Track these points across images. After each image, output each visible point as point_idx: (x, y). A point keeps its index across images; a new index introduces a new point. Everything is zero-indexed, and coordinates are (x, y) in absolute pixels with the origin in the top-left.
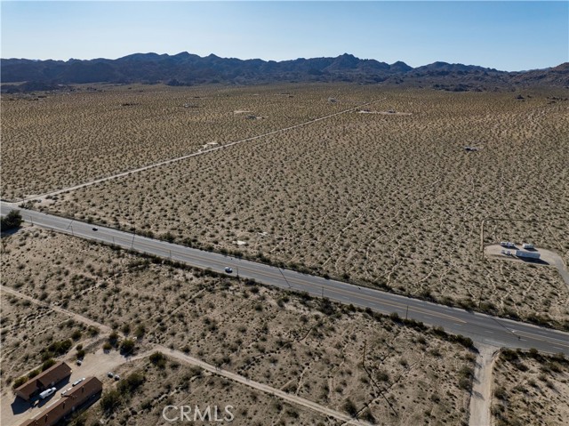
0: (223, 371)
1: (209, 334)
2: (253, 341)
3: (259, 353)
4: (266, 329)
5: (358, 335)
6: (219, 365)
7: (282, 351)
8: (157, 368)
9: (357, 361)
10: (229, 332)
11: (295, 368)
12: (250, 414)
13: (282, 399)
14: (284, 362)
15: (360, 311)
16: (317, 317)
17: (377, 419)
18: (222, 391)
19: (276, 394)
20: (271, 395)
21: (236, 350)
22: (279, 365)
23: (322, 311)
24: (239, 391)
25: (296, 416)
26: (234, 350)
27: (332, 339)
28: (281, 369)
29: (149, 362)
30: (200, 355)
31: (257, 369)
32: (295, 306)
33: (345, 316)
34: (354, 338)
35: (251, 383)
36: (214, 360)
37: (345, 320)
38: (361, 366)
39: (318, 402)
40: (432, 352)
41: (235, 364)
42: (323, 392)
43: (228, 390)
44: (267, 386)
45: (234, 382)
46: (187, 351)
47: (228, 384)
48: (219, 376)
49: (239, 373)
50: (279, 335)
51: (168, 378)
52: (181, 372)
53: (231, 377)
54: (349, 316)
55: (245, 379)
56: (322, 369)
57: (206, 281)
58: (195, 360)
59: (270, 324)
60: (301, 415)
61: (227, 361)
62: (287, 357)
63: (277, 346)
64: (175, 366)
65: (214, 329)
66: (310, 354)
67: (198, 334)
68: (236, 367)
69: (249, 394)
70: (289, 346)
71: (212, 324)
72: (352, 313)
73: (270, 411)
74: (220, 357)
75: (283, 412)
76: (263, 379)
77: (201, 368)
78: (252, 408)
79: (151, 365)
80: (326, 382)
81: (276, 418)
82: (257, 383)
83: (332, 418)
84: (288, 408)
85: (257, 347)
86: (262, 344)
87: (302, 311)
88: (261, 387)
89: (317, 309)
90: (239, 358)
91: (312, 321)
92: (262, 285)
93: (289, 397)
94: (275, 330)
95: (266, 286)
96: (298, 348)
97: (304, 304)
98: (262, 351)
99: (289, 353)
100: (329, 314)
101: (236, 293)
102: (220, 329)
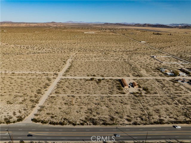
1: (121, 101)
5: (76, 114)
7: (97, 103)
9: (75, 106)
10: (116, 103)
11: (90, 100)
12: (93, 91)
16: (94, 116)
23: (93, 119)
27: (85, 110)
33: (84, 119)
34: (77, 112)
37: (83, 118)
39: (81, 96)
40: (50, 114)
50: (101, 106)
54: (82, 121)
56: (83, 101)
59: (107, 109)
60: (83, 93)
63: (99, 103)
67: (123, 100)
71: (124, 104)
72: (82, 122)
73: (90, 92)
74: (111, 97)
80: (81, 99)
86: (104, 103)
87: (102, 116)
88: (95, 95)
89: (97, 119)
90: (106, 98)
91: (95, 114)
92: (130, 124)
93: (88, 95)
94: (104, 108)
95: (127, 124)
96: (93, 104)
97: (103, 120)
98: (102, 101)
99: (95, 103)
100: (90, 119)
101: (134, 117)
102: (120, 103)
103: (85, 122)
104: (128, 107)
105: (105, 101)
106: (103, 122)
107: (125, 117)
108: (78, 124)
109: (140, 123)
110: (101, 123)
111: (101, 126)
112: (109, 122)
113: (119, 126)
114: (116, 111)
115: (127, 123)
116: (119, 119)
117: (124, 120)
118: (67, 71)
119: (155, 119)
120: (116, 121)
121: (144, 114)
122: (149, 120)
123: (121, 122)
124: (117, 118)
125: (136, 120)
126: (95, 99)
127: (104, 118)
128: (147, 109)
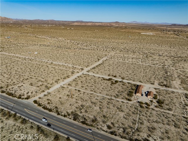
1: (119, 107)
5: (68, 106)
7: (94, 102)
10: (113, 107)
11: (91, 98)
14: (94, 99)
22: (95, 98)
27: (78, 105)
33: (70, 112)
34: (70, 105)
40: (49, 100)
46: (122, 102)
54: (68, 113)
56: (83, 97)
58: (119, 100)
59: (99, 110)
67: (123, 107)
71: (120, 110)
72: (66, 114)
86: (101, 104)
87: (87, 115)
88: (99, 95)
89: (80, 116)
90: (106, 100)
91: (83, 111)
94: (97, 108)
96: (89, 102)
97: (85, 119)
98: (100, 102)
99: (92, 101)
101: (118, 126)
102: (116, 109)
103: (69, 115)
104: (122, 114)
105: (103, 102)
107: (109, 123)
108: (62, 115)
109: (119, 134)
110: (81, 120)
111: (79, 123)
112: (88, 123)
113: (94, 129)
114: (105, 114)
115: (105, 130)
116: (101, 123)
117: (106, 125)
118: (94, 68)
119: (139, 137)
120: (96, 124)
121: (132, 127)
122: (132, 135)
123: (99, 127)
124: (99, 121)
125: (116, 130)
127: (88, 117)
128: (141, 123)
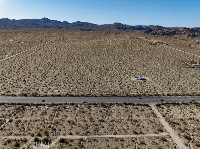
0: (90, 136)
1: (74, 126)
2: (91, 123)
3: (96, 126)
4: (91, 118)
5: (120, 111)
6: (87, 135)
7: (103, 123)
8: (65, 144)
9: (126, 119)
10: (80, 123)
12: (111, 146)
13: (116, 137)
15: (114, 104)
16: (104, 110)
17: (144, 133)
18: (96, 142)
19: (113, 137)
20: (112, 138)
21: (88, 128)
23: (104, 107)
24: (101, 140)
25: (124, 141)
26: (87, 128)
27: (114, 115)
28: (107, 129)
29: (60, 143)
30: (77, 134)
31: (100, 131)
32: (94, 108)
33: (112, 107)
34: (119, 113)
35: (102, 136)
36: (84, 134)
38: (128, 120)
39: (126, 134)
40: (141, 110)
41: (92, 132)
42: (125, 131)
43: (97, 141)
44: (108, 135)
45: (97, 138)
46: (71, 134)
47: (96, 140)
48: (90, 138)
49: (96, 135)
50: (98, 119)
51: (73, 146)
52: (76, 142)
53: (94, 137)
54: (113, 106)
55: (99, 136)
56: (119, 124)
57: (56, 108)
58: (77, 136)
59: (92, 116)
60: (125, 140)
61: (89, 132)
62: (106, 125)
63: (100, 122)
64: (72, 141)
65: (74, 123)
66: (112, 121)
67: (70, 127)
68: (93, 133)
69: (105, 140)
70: (104, 121)
71: (72, 122)
73: (115, 142)
74: (85, 132)
75: (119, 141)
76: (105, 134)
77: (82, 138)
78: (110, 144)
79: (62, 144)
80: (123, 128)
81: (119, 144)
82: (104, 136)
83: (133, 137)
84: (120, 139)
85: (94, 125)
86: (95, 123)
87: (98, 109)
88: (107, 136)
89: (102, 107)
90: (92, 130)
91: (103, 111)
92: (77, 104)
93: (117, 136)
94: (95, 117)
95: (79, 104)
96: (107, 121)
97: (97, 106)
98: (97, 125)
99: (105, 123)
100: (107, 108)
101: (71, 109)
102: (76, 123)
104: (69, 118)
105: (93, 126)
106: (97, 105)
107: (78, 109)
126: (106, 128)
